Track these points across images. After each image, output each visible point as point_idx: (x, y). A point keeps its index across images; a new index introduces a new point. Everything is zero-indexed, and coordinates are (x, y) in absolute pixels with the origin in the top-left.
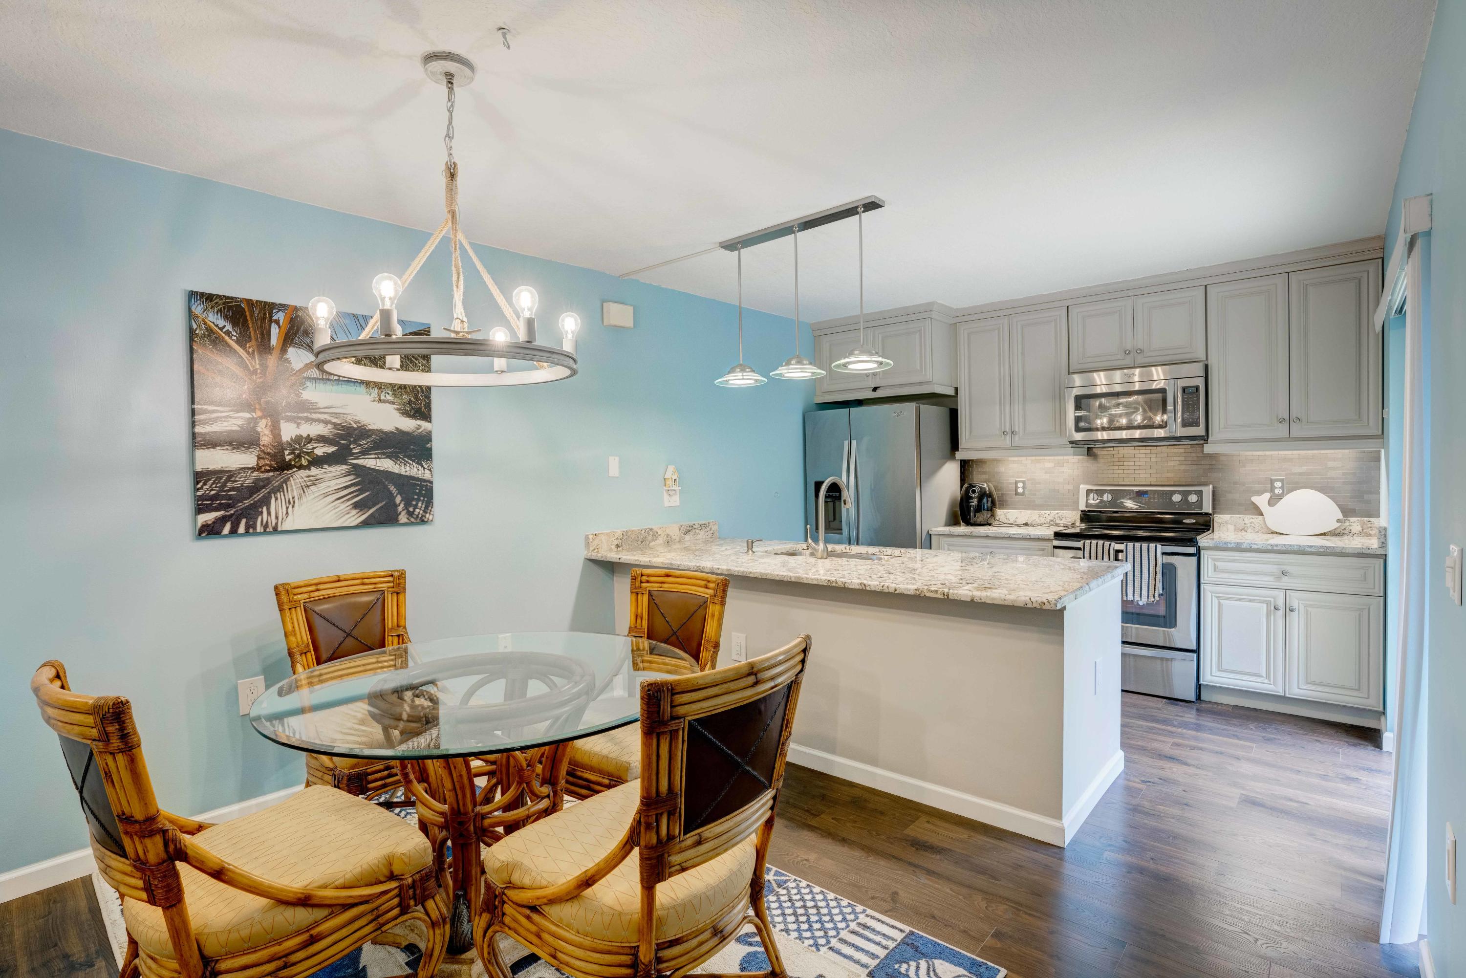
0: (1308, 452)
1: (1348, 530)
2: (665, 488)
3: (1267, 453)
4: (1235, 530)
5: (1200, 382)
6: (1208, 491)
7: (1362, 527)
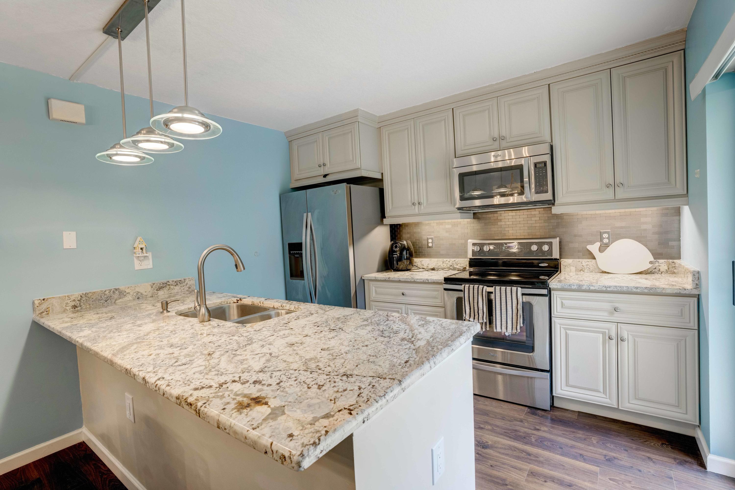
0: (627, 210)
1: (657, 269)
2: (135, 255)
3: (598, 212)
4: (576, 270)
5: (547, 158)
6: (556, 242)
7: (668, 267)
